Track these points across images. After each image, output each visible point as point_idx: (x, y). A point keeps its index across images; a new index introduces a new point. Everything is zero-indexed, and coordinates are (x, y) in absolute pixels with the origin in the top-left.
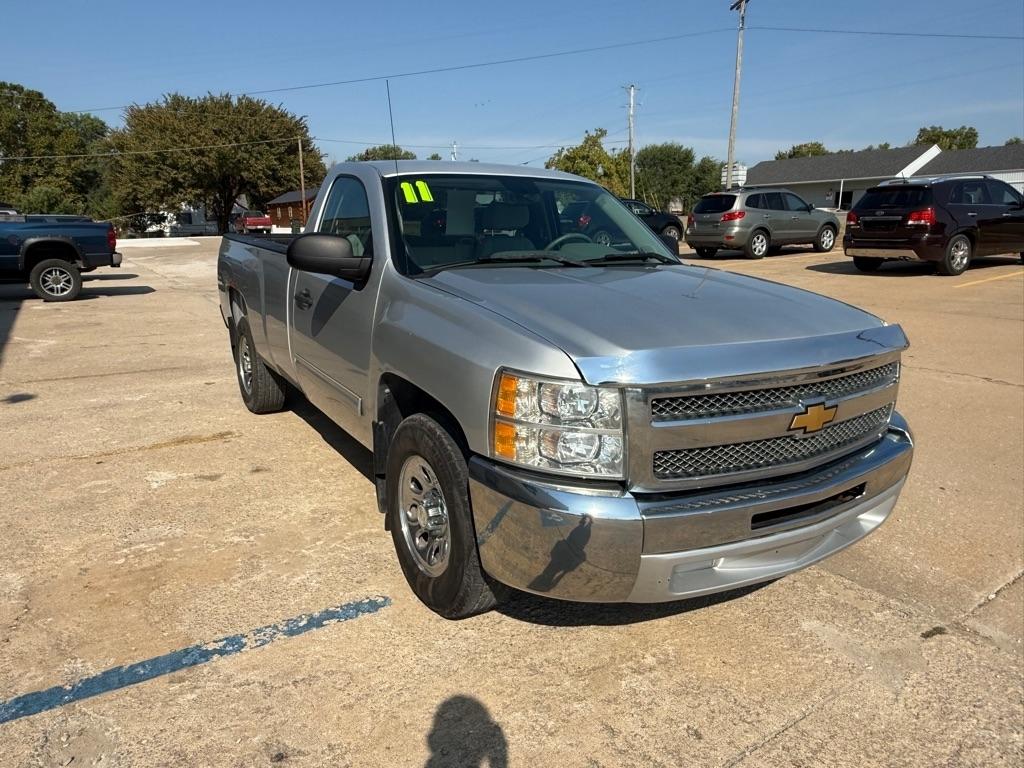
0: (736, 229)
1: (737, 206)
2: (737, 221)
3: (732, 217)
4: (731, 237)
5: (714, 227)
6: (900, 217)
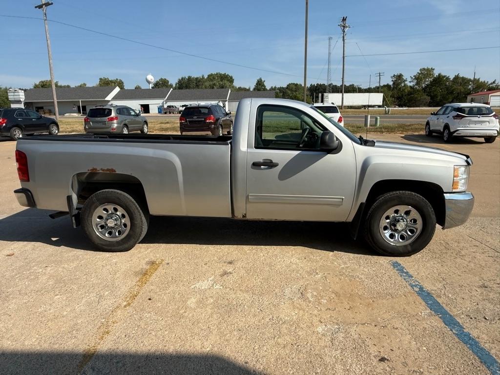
0: (115, 125)
1: (113, 115)
2: (115, 121)
3: (112, 119)
4: (115, 129)
5: (103, 124)
6: (203, 119)
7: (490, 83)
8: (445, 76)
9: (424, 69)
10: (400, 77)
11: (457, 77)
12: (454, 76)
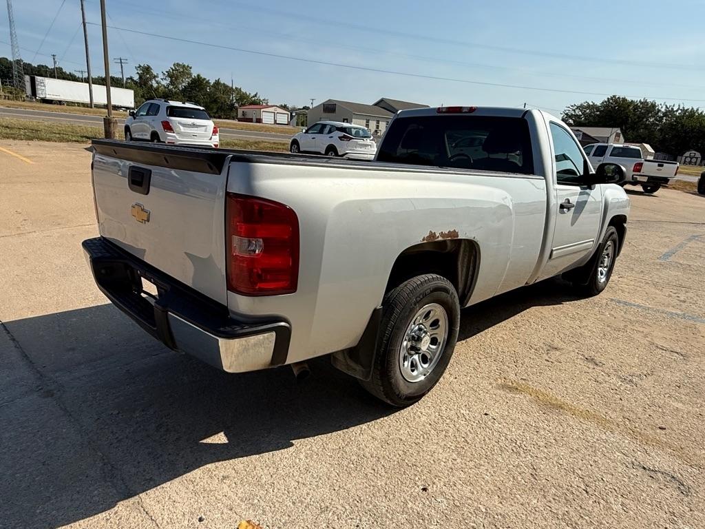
7: (252, 95)
8: (205, 79)
9: (178, 65)
10: (147, 69)
11: (217, 83)
12: (214, 81)
